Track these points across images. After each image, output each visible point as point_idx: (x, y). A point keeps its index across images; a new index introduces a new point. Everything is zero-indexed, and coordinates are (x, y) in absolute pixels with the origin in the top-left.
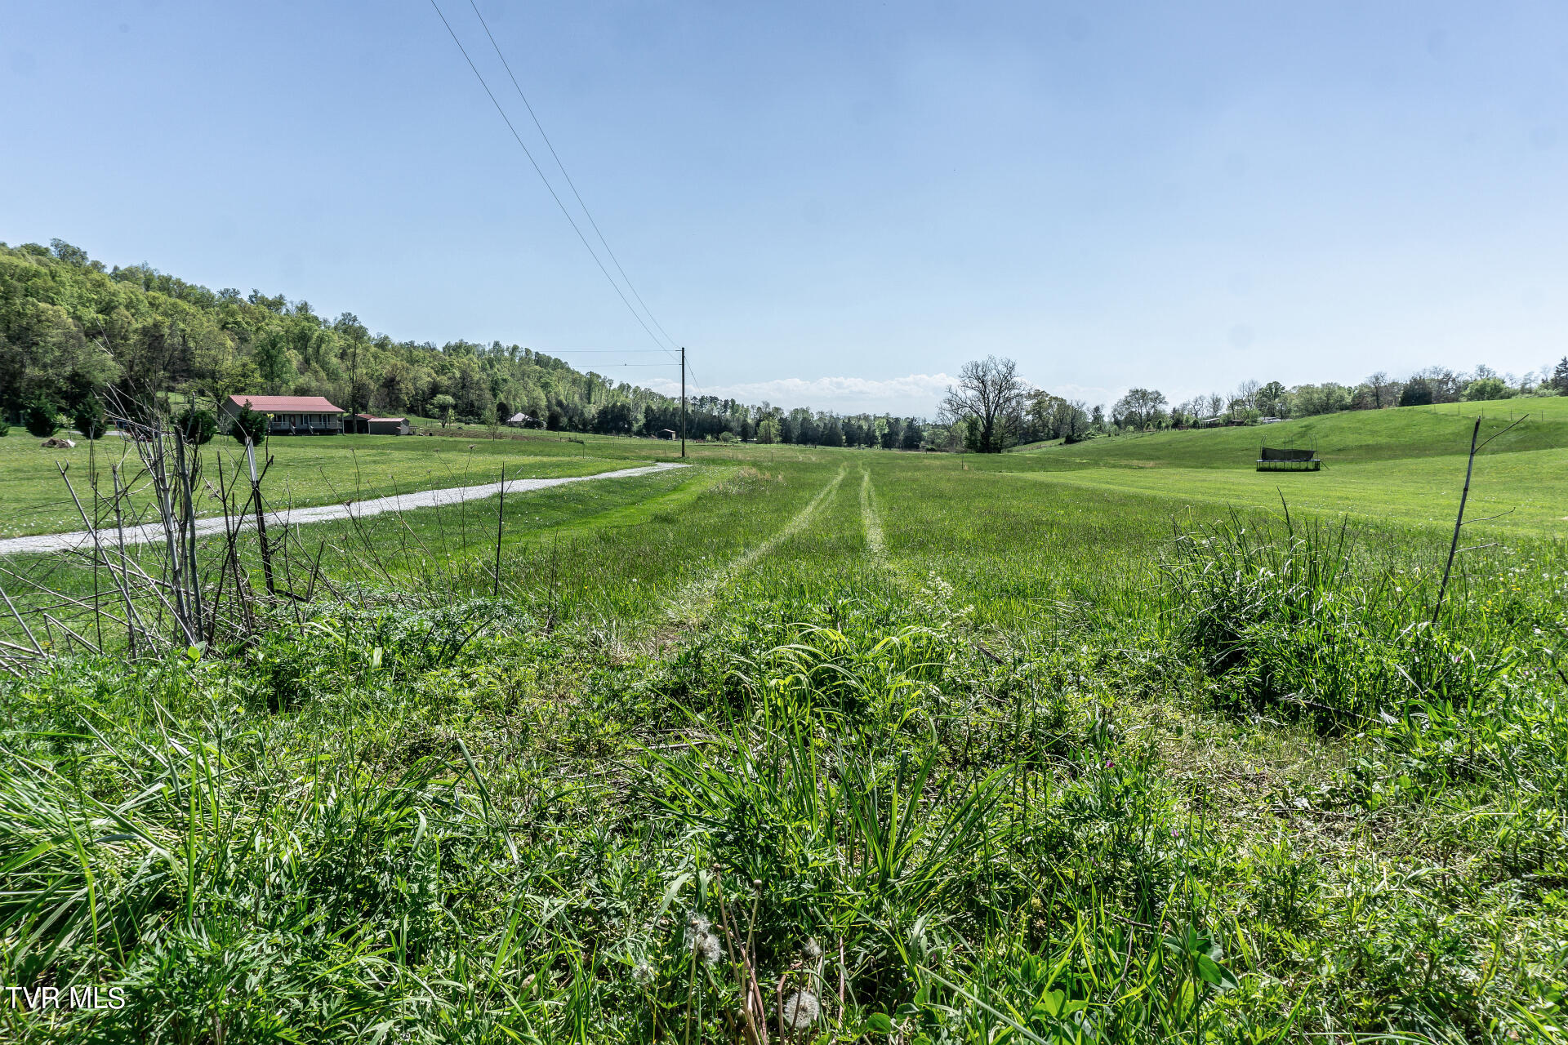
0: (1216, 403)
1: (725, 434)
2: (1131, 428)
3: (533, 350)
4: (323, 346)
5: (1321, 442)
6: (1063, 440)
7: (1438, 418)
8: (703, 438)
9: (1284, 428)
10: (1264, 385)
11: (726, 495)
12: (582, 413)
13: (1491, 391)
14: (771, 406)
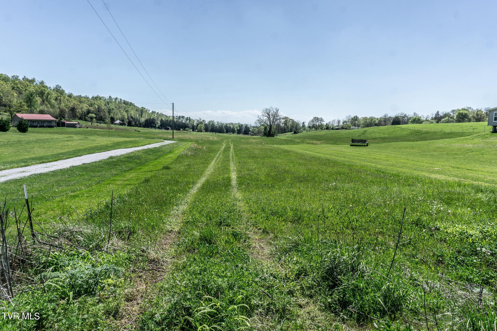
0: (339, 122)
1: (187, 129)
2: (314, 129)
3: (123, 99)
4: (49, 96)
5: (369, 136)
6: (293, 132)
7: (402, 129)
8: (180, 130)
9: (358, 131)
10: (353, 117)
11: (186, 155)
12: (139, 121)
13: (417, 121)
14: (202, 120)
